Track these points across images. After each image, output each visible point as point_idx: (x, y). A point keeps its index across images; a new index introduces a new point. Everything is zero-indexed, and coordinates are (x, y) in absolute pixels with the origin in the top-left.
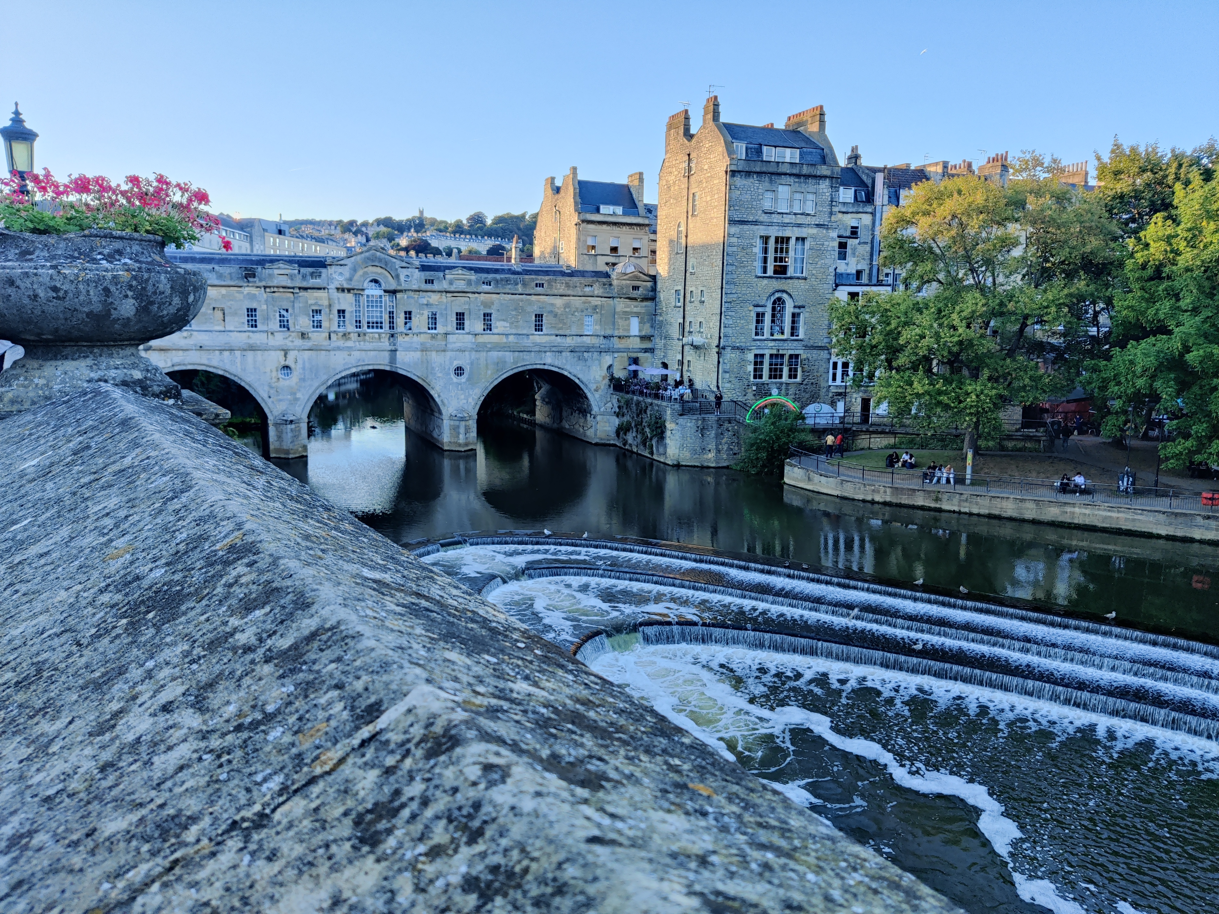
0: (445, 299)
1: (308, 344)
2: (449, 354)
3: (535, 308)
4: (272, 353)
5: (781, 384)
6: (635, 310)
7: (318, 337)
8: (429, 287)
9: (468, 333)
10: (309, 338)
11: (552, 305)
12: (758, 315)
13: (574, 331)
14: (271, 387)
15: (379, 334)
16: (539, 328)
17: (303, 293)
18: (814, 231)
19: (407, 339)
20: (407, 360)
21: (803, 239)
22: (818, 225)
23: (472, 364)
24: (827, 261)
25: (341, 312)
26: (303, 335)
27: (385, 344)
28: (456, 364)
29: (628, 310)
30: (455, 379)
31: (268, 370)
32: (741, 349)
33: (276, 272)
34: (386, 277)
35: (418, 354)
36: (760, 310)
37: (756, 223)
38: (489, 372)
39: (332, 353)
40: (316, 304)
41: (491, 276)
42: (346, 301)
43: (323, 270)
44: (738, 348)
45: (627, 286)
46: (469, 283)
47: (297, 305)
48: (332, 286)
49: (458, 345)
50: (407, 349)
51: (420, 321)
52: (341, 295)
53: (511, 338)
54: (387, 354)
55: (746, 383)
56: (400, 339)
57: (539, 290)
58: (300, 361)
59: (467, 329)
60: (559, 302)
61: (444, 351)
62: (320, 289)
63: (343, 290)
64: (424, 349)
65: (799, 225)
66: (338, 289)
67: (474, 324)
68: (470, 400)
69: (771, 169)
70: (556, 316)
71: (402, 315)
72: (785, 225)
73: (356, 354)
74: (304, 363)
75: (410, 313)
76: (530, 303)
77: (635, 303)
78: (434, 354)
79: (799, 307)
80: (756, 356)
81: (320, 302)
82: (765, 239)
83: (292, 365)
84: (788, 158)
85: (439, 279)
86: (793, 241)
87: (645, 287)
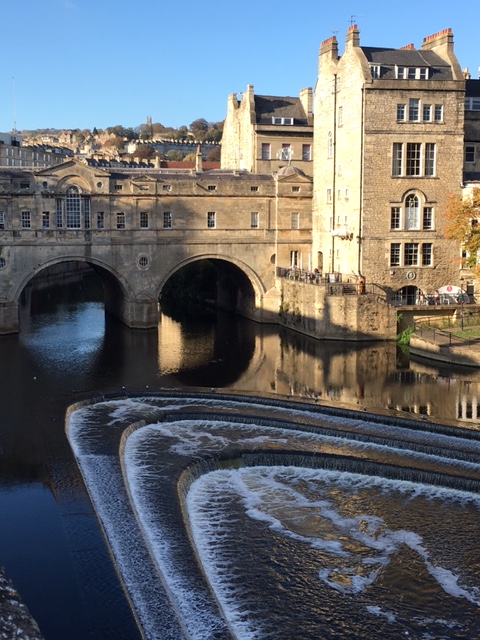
1: (19, 241)
2: (135, 247)
3: (208, 207)
5: (416, 269)
6: (296, 207)
7: (27, 236)
8: (118, 191)
9: (151, 230)
10: (20, 236)
11: (222, 204)
12: (393, 209)
13: (241, 225)
15: (77, 231)
16: (211, 224)
17: (15, 199)
18: (443, 137)
19: (100, 235)
20: (99, 252)
21: (433, 145)
22: (446, 133)
23: (154, 255)
24: (454, 163)
25: (46, 214)
26: (15, 234)
27: (82, 239)
28: (140, 254)
29: (289, 207)
30: (140, 268)
32: (379, 239)
34: (82, 185)
35: (109, 247)
36: (395, 205)
37: (389, 132)
38: (169, 262)
39: (39, 248)
40: (24, 208)
41: (169, 181)
42: (49, 205)
44: (376, 239)
45: (288, 187)
46: (152, 188)
47: (9, 209)
48: (38, 193)
49: (142, 239)
50: (100, 244)
51: (110, 220)
52: (45, 200)
53: (187, 233)
54: (83, 248)
55: (384, 268)
56: (94, 235)
57: (211, 192)
58: (12, 255)
59: (150, 226)
60: (229, 201)
61: (131, 245)
62: (28, 195)
63: (47, 196)
64: (113, 242)
66: (43, 194)
67: (156, 222)
68: (153, 286)
69: (403, 87)
70: (226, 213)
71: (96, 216)
72: (417, 133)
73: (58, 248)
74: (15, 256)
75: (102, 213)
76: (204, 203)
77: (294, 201)
78: (122, 247)
79: (431, 203)
80: (393, 245)
81: (29, 206)
82: (398, 146)
83: (6, 258)
84: (418, 76)
85: (126, 185)
86: (423, 147)
87: (303, 188)
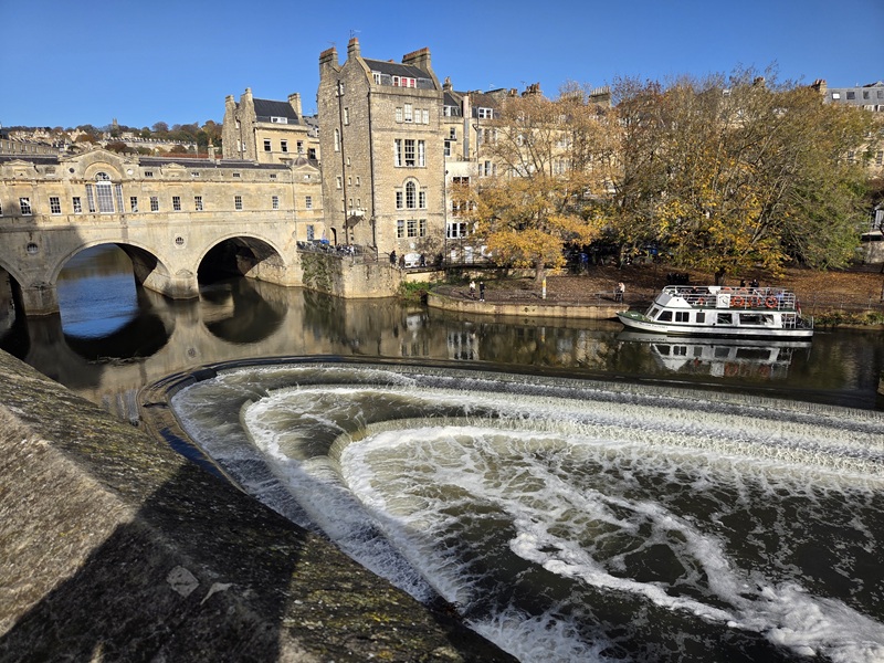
0: (163, 186)
1: (50, 225)
2: (170, 228)
3: (234, 192)
4: (19, 234)
5: (416, 240)
6: (308, 192)
8: (149, 178)
9: (184, 212)
10: (50, 221)
11: (248, 189)
12: (398, 194)
13: (265, 207)
14: (20, 261)
15: (112, 215)
16: (238, 206)
17: (40, 185)
18: (430, 136)
19: (135, 218)
20: (136, 234)
21: (423, 142)
22: (431, 132)
23: (189, 235)
25: (76, 200)
26: (45, 219)
27: (117, 222)
28: (176, 236)
29: (303, 192)
30: (177, 247)
31: (16, 247)
32: (388, 217)
33: (14, 168)
34: (112, 171)
35: (145, 229)
36: (399, 190)
37: (392, 130)
38: (204, 240)
40: (53, 193)
41: (198, 169)
42: (80, 191)
43: (56, 166)
44: (386, 217)
45: (301, 175)
46: (182, 174)
47: (36, 195)
48: (66, 179)
49: (177, 221)
50: (137, 226)
51: (144, 204)
52: (75, 186)
53: (218, 215)
54: (119, 231)
55: (394, 240)
56: (129, 219)
57: (236, 178)
58: (44, 240)
59: (182, 210)
60: (252, 187)
61: (166, 226)
62: (55, 181)
63: (76, 182)
64: (150, 225)
65: (420, 132)
66: (71, 181)
67: (188, 205)
68: (191, 262)
69: (398, 92)
70: (251, 197)
71: (129, 201)
72: (411, 131)
73: (94, 232)
74: (48, 241)
75: (135, 198)
76: (230, 188)
77: (307, 187)
78: (158, 228)
79: (424, 188)
80: (399, 221)
81: (57, 192)
82: (398, 141)
83: (38, 244)
84: (409, 85)
85: (156, 171)
86: (416, 142)
87: (314, 175)
